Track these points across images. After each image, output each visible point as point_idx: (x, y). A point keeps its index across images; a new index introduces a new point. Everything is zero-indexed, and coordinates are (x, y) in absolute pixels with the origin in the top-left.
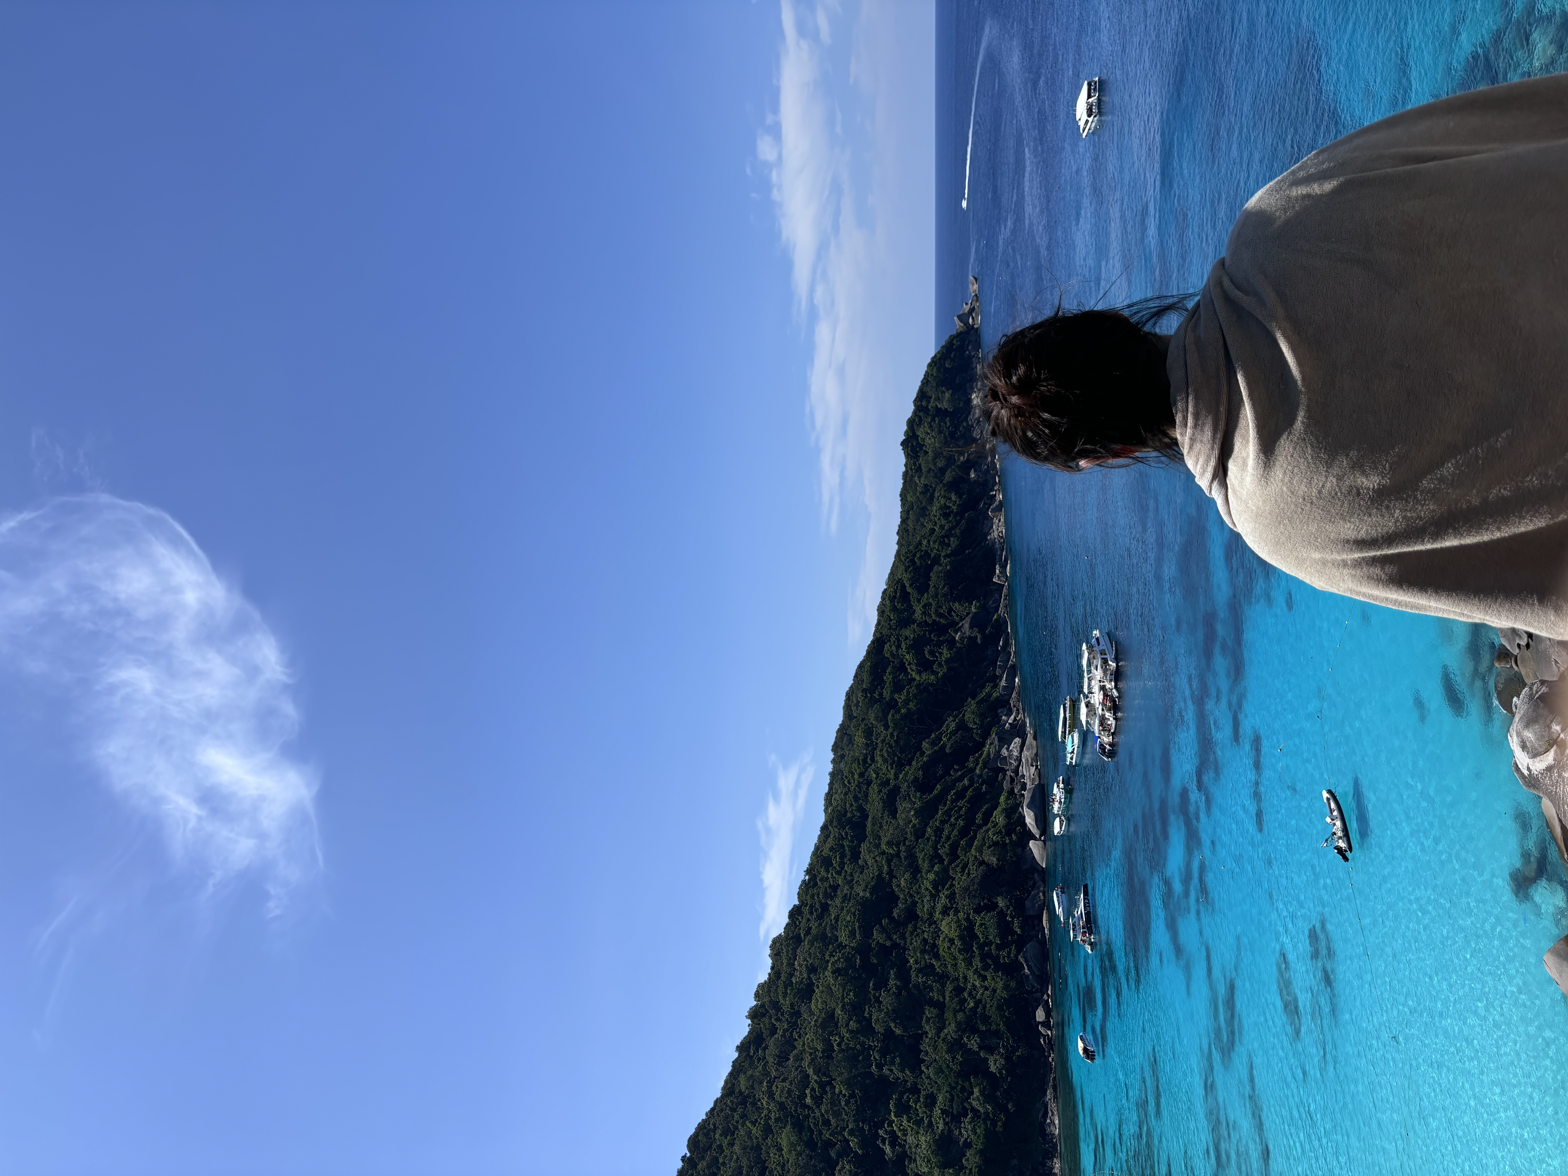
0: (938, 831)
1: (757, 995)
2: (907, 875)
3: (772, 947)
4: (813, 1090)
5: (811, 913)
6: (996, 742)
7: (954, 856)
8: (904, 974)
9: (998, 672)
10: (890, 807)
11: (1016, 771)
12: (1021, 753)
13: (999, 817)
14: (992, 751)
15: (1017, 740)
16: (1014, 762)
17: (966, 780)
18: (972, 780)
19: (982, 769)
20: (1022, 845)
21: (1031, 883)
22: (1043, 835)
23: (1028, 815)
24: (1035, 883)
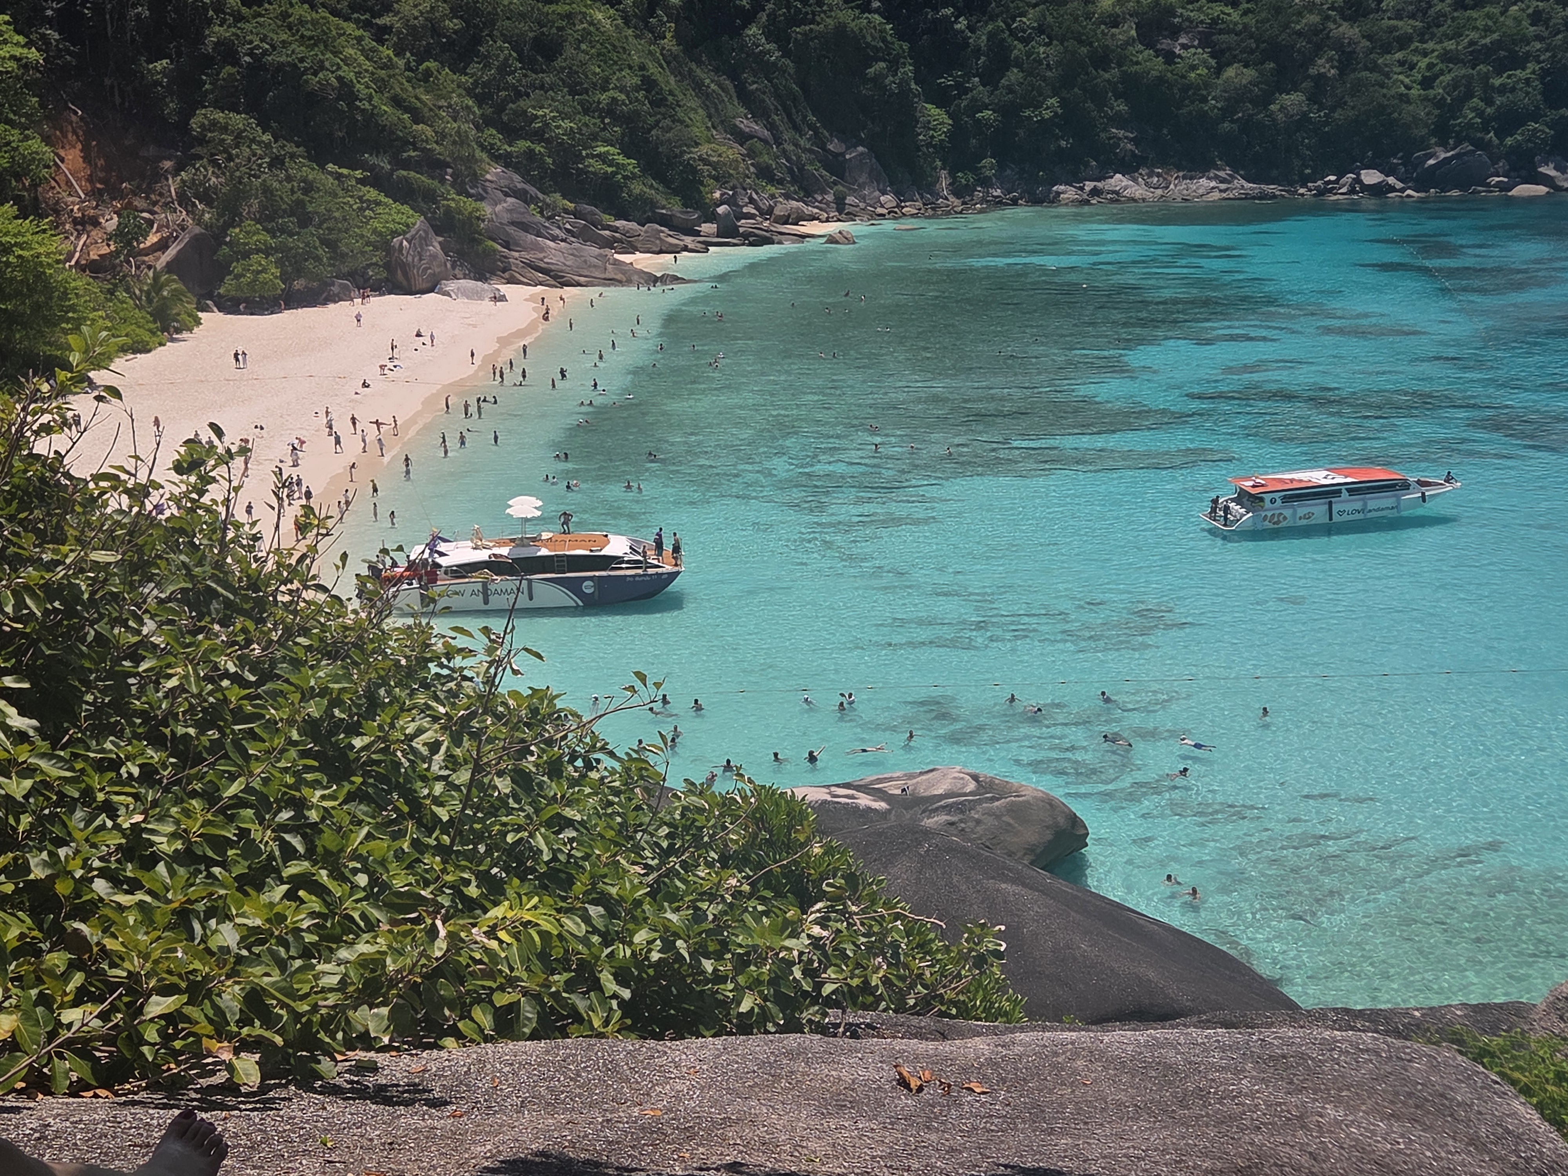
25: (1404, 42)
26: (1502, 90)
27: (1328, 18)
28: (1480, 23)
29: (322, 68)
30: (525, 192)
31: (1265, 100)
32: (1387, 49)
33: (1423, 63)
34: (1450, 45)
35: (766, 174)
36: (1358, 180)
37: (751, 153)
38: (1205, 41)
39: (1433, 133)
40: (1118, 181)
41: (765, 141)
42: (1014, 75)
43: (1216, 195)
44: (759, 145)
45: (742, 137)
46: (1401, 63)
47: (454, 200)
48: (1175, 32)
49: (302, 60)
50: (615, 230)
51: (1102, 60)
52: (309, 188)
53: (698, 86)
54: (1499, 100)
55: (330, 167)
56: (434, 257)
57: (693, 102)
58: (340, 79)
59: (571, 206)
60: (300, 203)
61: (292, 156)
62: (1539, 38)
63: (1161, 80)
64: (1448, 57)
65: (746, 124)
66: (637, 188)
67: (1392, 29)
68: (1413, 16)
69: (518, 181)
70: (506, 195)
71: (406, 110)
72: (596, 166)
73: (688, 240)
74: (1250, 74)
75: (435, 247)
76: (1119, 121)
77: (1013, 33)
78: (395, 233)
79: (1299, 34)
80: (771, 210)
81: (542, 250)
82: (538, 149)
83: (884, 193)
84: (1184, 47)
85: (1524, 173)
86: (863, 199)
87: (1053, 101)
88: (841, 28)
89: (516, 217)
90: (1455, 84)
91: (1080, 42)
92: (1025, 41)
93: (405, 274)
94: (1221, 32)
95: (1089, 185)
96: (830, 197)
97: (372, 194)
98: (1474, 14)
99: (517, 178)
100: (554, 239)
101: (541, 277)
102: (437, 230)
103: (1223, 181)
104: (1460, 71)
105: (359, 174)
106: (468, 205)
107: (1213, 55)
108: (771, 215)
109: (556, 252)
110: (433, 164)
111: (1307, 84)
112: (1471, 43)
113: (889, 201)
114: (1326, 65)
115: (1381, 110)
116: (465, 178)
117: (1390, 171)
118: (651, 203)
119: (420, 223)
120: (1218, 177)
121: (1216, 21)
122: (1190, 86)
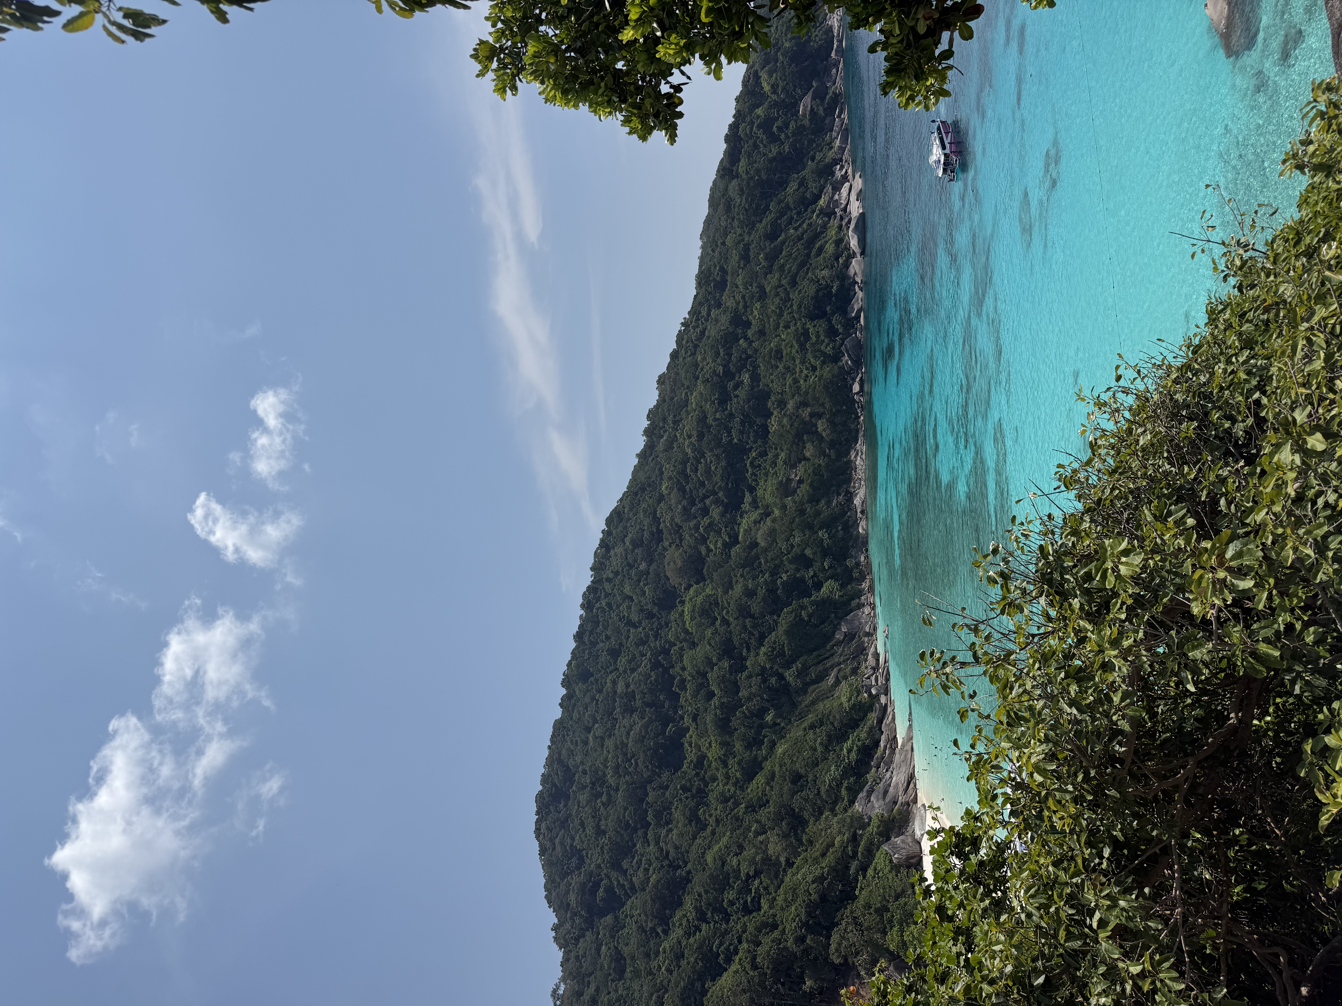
0: (782, 268)
1: (648, 417)
2: (758, 305)
3: (659, 382)
4: (692, 464)
5: (686, 353)
6: (830, 190)
7: (794, 283)
8: (755, 378)
9: (834, 134)
10: (745, 257)
11: (845, 210)
12: (849, 195)
13: (830, 248)
14: (827, 198)
15: (847, 185)
16: (843, 202)
17: (805, 226)
18: (810, 225)
19: (818, 216)
20: (847, 265)
21: (852, 293)
22: (863, 253)
23: (853, 238)
24: (855, 293)
25: (796, 381)
26: (818, 336)
27: (785, 415)
28: (789, 350)
29: (808, 891)
30: (868, 791)
31: (821, 438)
32: (799, 388)
33: (805, 372)
34: (797, 362)
35: (855, 671)
36: (857, 393)
37: (845, 678)
38: (794, 466)
39: (836, 363)
40: (857, 501)
41: (839, 671)
42: (808, 552)
43: (864, 456)
44: (841, 674)
45: (837, 682)
46: (805, 381)
47: (873, 828)
48: (789, 480)
49: (804, 901)
50: (885, 747)
51: (802, 512)
52: (868, 906)
53: (813, 703)
54: (822, 338)
55: (857, 893)
56: (903, 841)
57: (820, 706)
58: (813, 882)
59: (874, 769)
60: (877, 911)
61: (852, 912)
62: (795, 325)
63: (811, 485)
64: (803, 362)
65: (831, 680)
66: (863, 735)
67: (790, 387)
68: (785, 379)
69: (862, 795)
70: (869, 801)
71: (828, 850)
72: (853, 755)
73: (889, 709)
74: (809, 445)
75: (898, 840)
76: (829, 503)
77: (789, 553)
78: (891, 861)
79: (791, 425)
80: (873, 669)
81: (897, 784)
82: (845, 785)
83: (863, 613)
84: (796, 476)
85: (855, 322)
86: (867, 623)
87: (820, 533)
88: (787, 633)
89: (881, 796)
90: (815, 357)
91: (793, 523)
92: (793, 546)
93: (913, 858)
94: (790, 460)
95: (859, 515)
96: (866, 639)
97: (870, 872)
98: (784, 353)
99: (860, 795)
100: (891, 777)
101: (912, 785)
102: (888, 839)
103: (857, 454)
104: (809, 355)
105: (860, 878)
106: (875, 822)
107: (800, 462)
108: (875, 669)
109: (898, 778)
110: (854, 839)
111: (814, 420)
112: (797, 352)
113: (867, 610)
114: (806, 413)
115: (826, 387)
116: (861, 822)
117: (854, 380)
118: (871, 728)
119: (885, 847)
120: (856, 457)
121: (785, 463)
122: (813, 472)
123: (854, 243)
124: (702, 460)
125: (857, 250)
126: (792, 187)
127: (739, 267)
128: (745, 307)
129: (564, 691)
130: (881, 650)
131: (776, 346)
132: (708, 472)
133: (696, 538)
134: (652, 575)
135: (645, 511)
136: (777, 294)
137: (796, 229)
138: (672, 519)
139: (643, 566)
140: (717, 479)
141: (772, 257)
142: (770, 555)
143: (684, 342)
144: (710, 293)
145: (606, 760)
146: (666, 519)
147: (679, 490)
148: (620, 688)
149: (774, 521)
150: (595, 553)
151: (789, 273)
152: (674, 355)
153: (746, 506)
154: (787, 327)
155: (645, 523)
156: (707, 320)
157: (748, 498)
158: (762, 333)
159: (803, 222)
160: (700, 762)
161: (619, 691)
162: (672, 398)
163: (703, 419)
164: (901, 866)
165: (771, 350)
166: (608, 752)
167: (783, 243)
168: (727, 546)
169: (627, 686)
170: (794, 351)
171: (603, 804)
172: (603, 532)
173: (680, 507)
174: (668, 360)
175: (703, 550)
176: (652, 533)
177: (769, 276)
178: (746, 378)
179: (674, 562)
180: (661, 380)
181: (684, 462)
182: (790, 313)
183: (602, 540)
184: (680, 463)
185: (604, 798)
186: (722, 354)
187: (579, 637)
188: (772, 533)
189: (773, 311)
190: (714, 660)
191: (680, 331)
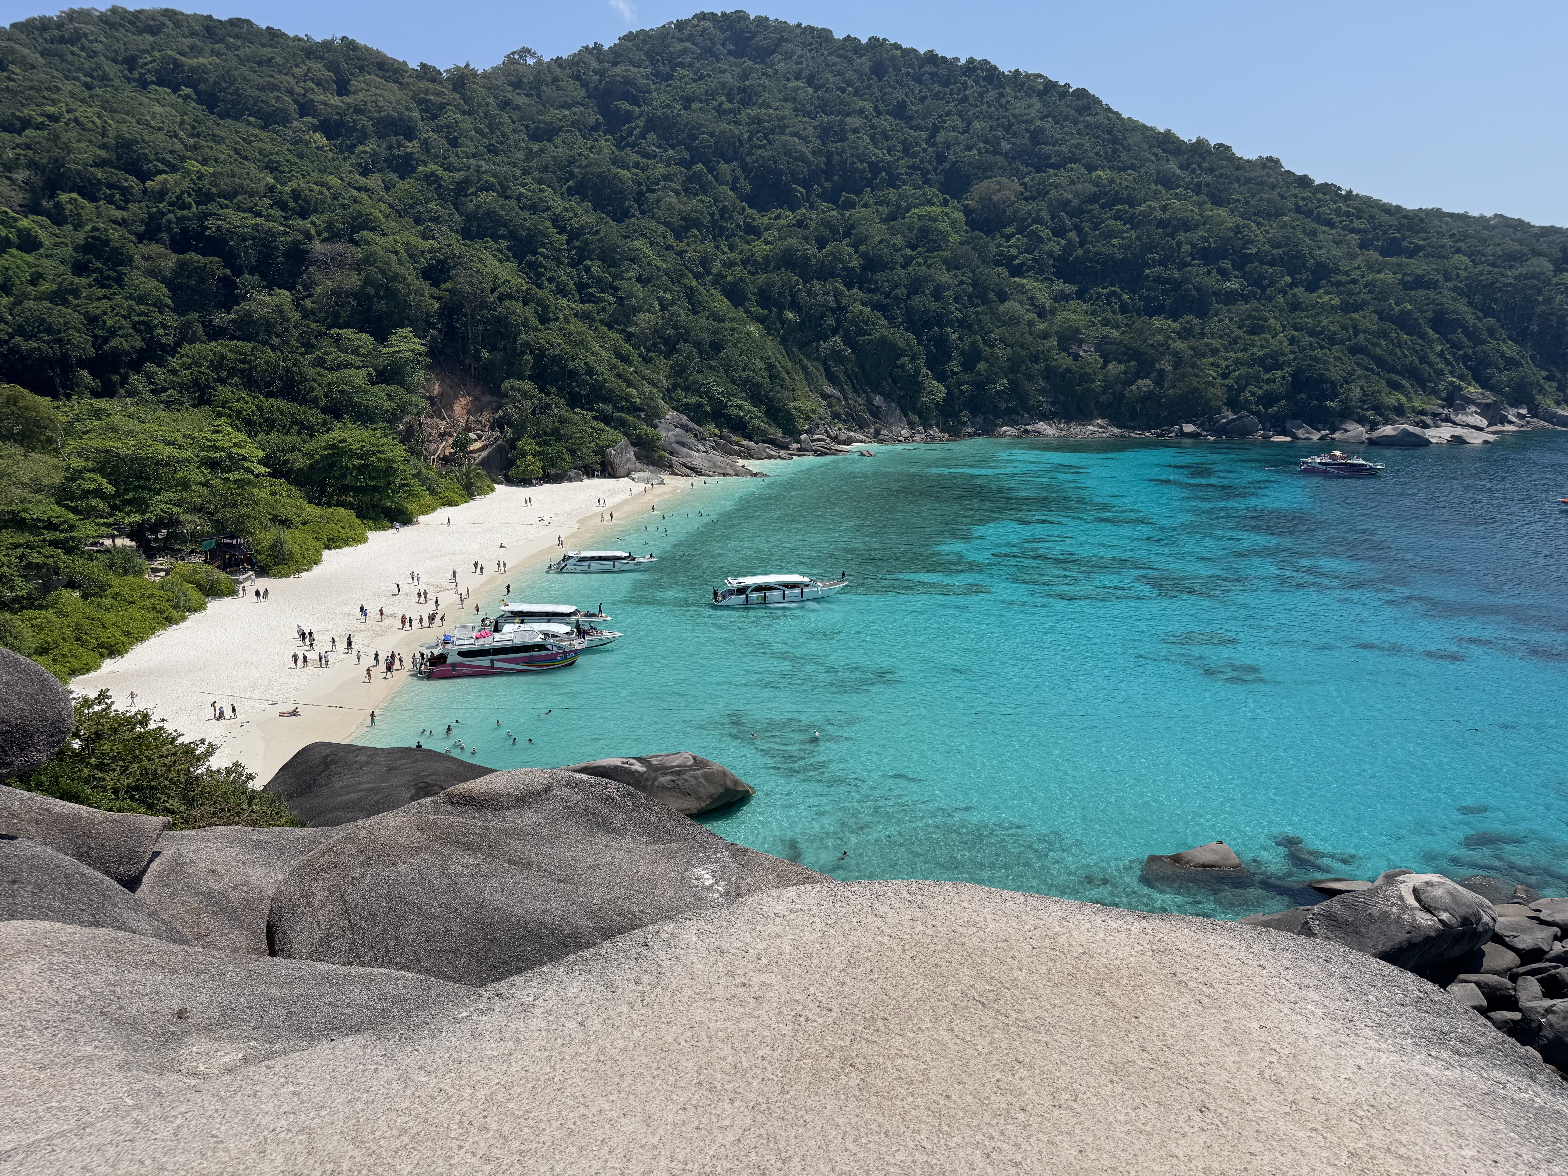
1: (1220, 145)
3: (1270, 159)
4: (1126, 212)
5: (1303, 199)
6: (1486, 400)
7: (1355, 351)
8: (1231, 298)
11: (1447, 419)
12: (1468, 425)
16: (1460, 418)
17: (1441, 366)
18: (1440, 373)
19: (1452, 384)
20: (1361, 421)
21: (1320, 426)
22: (1372, 442)
23: (1394, 429)
24: (1319, 431)
25: (1215, 352)
26: (1268, 381)
27: (1169, 337)
28: (1258, 343)
29: (577, 357)
30: (687, 426)
31: (1130, 382)
32: (1204, 355)
33: (1224, 365)
34: (1240, 355)
35: (836, 416)
36: (1181, 430)
37: (830, 406)
38: (1098, 348)
39: (1226, 404)
40: (1041, 426)
41: (838, 399)
42: (982, 366)
43: (1096, 435)
44: (835, 401)
45: (825, 396)
46: (1212, 364)
47: (645, 430)
48: (1080, 343)
49: (566, 354)
50: (742, 446)
51: (1035, 359)
52: (562, 421)
53: (804, 368)
54: (1266, 387)
55: (577, 410)
56: (629, 460)
57: (799, 376)
58: (586, 364)
59: (717, 432)
60: (557, 430)
61: (557, 404)
62: (1291, 352)
63: (1068, 370)
64: (1237, 362)
65: (828, 389)
66: (757, 422)
67: (1208, 345)
68: (1221, 337)
69: (684, 419)
70: (676, 426)
71: (625, 380)
72: (734, 411)
73: (782, 453)
74: (1122, 367)
75: (631, 454)
76: (1042, 392)
77: (985, 342)
78: (608, 446)
79: (1152, 346)
80: (837, 437)
81: (691, 457)
82: (703, 401)
83: (903, 428)
84: (1085, 351)
85: (1279, 429)
86: (891, 431)
87: (1005, 381)
88: (885, 339)
89: (679, 439)
90: (1238, 379)
91: (1022, 347)
92: (992, 347)
93: (612, 468)
94: (1107, 343)
95: (1025, 427)
96: (872, 430)
97: (599, 424)
98: (1257, 338)
99: (684, 417)
100: (699, 451)
101: (689, 472)
102: (634, 444)
103: (1102, 427)
104: (1243, 370)
105: (593, 414)
106: (650, 431)
107: (1101, 356)
108: (836, 439)
109: (697, 459)
110: (635, 410)
111: (1154, 375)
112: (1253, 354)
113: (906, 433)
114: (1165, 364)
115: (1196, 390)
116: (652, 416)
117: (1201, 426)
118: (764, 432)
119: (624, 441)
120: (1098, 425)
121: (1105, 337)
122: (1086, 373)
123: (1388, 430)
124: (1128, 226)
125: (1376, 434)
126: (1511, 349)
127: (1405, 274)
128: (1339, 284)
129: (864, 41)
130: (855, 446)
131: (1269, 327)
132: (1110, 234)
133: (1025, 220)
134: (990, 158)
135: (1078, 146)
136: (1344, 328)
137: (1441, 355)
138: (1057, 186)
139: (1005, 146)
140: (1100, 248)
141: (1404, 322)
142: (986, 319)
143: (1320, 196)
144: (1385, 232)
145: (769, 106)
146: (1062, 178)
147: (1095, 194)
148: (854, 121)
149: (1031, 324)
150: (1040, 76)
151: (1374, 345)
152: (1304, 181)
153: (1060, 286)
154: (1292, 341)
155: (1063, 147)
156: (1344, 229)
157: (1069, 288)
158: (1295, 306)
159: (1448, 363)
160: (754, 231)
161: (849, 120)
162: (1238, 180)
163: (1186, 226)
164: (603, 457)
165: (1266, 320)
166: (777, 109)
167: (1422, 336)
168: (1007, 262)
169: (855, 131)
170: (1255, 350)
171: (720, 105)
172: (1067, 85)
173: (1070, 196)
174: (1299, 173)
175: (1009, 230)
176: (1049, 157)
177: (1375, 317)
178: (1234, 285)
179: (999, 191)
180: (1271, 163)
181: (1131, 202)
182: (1311, 345)
183: (1055, 85)
184: (1129, 195)
185: (727, 106)
186: (1275, 251)
187: (931, 58)
188: (1015, 320)
189: (1319, 322)
190: (862, 248)
191: (1339, 189)
